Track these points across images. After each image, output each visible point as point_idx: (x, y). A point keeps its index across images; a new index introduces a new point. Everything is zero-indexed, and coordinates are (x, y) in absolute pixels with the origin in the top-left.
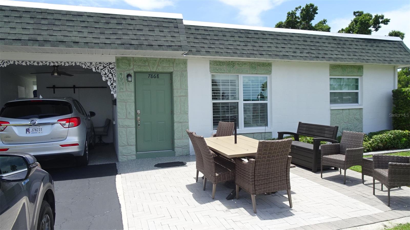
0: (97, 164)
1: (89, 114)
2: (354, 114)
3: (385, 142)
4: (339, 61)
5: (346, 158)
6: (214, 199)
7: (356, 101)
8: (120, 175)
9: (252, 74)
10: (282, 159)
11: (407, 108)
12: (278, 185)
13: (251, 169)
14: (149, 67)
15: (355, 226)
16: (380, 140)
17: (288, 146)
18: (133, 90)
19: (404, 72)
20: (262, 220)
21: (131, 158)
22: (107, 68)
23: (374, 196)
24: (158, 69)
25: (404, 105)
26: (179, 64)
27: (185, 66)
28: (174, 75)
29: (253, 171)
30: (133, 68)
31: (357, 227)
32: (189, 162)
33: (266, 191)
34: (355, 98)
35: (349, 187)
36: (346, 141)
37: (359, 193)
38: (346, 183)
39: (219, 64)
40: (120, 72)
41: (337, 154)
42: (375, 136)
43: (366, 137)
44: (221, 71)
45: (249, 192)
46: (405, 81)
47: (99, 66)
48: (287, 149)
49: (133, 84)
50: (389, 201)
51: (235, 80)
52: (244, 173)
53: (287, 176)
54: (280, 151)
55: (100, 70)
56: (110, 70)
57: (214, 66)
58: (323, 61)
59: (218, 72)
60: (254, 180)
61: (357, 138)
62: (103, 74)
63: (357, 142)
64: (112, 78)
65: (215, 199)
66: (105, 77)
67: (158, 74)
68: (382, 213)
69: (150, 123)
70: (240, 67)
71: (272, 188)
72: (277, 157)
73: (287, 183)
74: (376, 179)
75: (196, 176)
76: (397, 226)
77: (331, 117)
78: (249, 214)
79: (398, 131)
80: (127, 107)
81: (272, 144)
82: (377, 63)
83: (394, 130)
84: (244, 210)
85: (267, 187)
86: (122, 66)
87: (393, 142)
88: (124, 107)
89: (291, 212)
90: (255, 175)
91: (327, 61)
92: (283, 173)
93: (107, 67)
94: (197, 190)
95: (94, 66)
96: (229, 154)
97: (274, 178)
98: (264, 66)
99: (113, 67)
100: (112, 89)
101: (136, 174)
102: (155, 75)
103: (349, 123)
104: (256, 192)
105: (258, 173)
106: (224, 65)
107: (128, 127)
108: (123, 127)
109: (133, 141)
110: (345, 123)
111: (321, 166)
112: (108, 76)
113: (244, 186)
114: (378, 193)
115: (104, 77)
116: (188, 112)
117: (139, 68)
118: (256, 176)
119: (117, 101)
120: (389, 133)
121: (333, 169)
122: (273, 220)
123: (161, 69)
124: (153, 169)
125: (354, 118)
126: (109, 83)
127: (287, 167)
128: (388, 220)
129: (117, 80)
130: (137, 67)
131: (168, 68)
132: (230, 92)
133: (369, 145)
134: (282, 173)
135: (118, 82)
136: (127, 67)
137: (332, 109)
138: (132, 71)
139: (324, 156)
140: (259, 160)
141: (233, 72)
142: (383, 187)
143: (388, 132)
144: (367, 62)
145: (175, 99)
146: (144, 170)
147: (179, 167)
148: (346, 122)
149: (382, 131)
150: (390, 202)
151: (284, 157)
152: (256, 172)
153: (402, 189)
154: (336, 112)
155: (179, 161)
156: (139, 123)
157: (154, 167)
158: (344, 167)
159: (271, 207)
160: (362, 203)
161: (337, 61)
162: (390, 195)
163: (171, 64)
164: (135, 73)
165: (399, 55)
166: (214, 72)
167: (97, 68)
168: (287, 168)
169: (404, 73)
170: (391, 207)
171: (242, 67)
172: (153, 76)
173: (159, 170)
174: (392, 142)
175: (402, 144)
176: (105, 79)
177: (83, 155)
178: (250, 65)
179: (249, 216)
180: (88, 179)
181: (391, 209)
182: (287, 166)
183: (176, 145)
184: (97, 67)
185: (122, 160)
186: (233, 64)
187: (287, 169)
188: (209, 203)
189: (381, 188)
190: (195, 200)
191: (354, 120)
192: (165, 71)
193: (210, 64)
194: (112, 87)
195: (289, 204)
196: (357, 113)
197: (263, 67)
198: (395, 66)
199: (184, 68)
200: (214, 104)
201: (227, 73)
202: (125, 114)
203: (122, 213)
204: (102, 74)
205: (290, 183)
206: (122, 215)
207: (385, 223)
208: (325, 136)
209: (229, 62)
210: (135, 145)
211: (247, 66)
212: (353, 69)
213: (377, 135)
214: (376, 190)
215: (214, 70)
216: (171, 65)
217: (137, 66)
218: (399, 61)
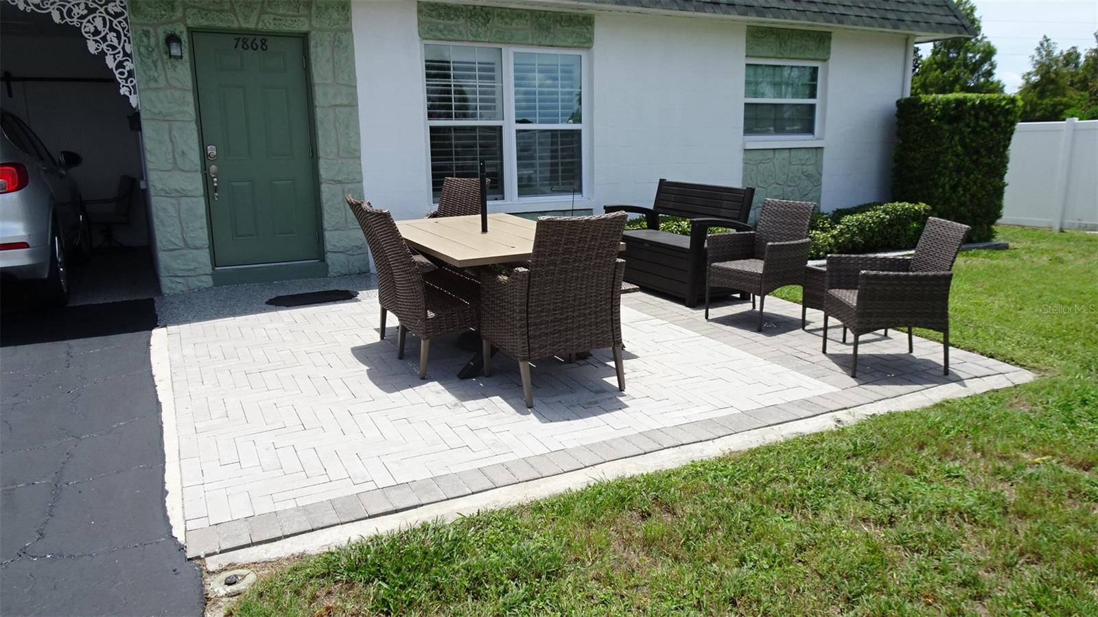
0: (97, 303)
1: (62, 159)
2: (803, 162)
3: (868, 231)
4: (771, 15)
5: (765, 268)
6: (424, 379)
7: (809, 129)
8: (165, 329)
9: (540, 45)
10: (599, 266)
11: (927, 146)
12: (591, 335)
13: (517, 294)
14: (236, 15)
15: (769, 426)
16: (858, 228)
17: (615, 231)
18: (190, 85)
19: (938, 61)
20: (545, 422)
21: (200, 284)
22: (101, 12)
23: (823, 355)
24: (263, 21)
25: (922, 138)
26: (327, 9)
27: (346, 15)
28: (312, 43)
29: (524, 301)
30: (184, 14)
31: (773, 427)
32: (364, 292)
33: (559, 350)
34: (805, 120)
35: (769, 338)
36: (771, 224)
37: (789, 351)
38: (763, 329)
39: (445, 13)
40: (145, 28)
41: (747, 259)
42: (847, 219)
43: (827, 220)
44: (452, 35)
45: (514, 356)
46: (937, 84)
47: (73, 6)
48: (613, 240)
49: (188, 65)
50: (855, 365)
51: (493, 64)
52: (502, 307)
53: (612, 312)
54: (594, 245)
55: (78, 18)
56: (111, 22)
57: (430, 18)
58: (729, 14)
59: (443, 37)
60: (528, 325)
61: (797, 215)
62: (89, 32)
63: (796, 227)
64: (119, 44)
65: (427, 379)
66: (96, 41)
67: (265, 37)
68: (835, 393)
69: (250, 183)
70: (506, 23)
71: (573, 343)
72: (587, 263)
73: (613, 330)
74: (830, 315)
75: (378, 326)
76: (865, 419)
77: (745, 169)
78: (514, 411)
79: (900, 204)
80: (175, 137)
81: (573, 228)
82: (865, 25)
83: (893, 201)
84: (503, 401)
85: (560, 342)
86: (149, 9)
87: (887, 232)
88: (166, 137)
89: (621, 402)
90: (529, 310)
91: (739, 14)
92: (603, 303)
93: (97, 9)
94: (381, 357)
95: (55, 6)
96: (459, 258)
97: (580, 317)
98: (573, 24)
99: (119, 10)
100: (120, 78)
101: (213, 324)
102: (255, 39)
103: (789, 186)
104: (532, 353)
105: (538, 306)
106: (458, 18)
107: (183, 194)
108: (167, 194)
109: (200, 234)
110: (778, 186)
111: (707, 289)
112: (104, 39)
113: (501, 341)
114: (833, 348)
115: (93, 40)
116: (360, 151)
117: (202, 18)
118: (531, 314)
119: (143, 116)
120: (880, 209)
121: (736, 298)
122: (572, 422)
123: (271, 21)
124: (260, 312)
125: (800, 171)
126: (110, 62)
127: (613, 288)
128: (848, 407)
129: (137, 53)
130: (195, 14)
131: (294, 19)
132: (478, 96)
133: (831, 241)
134: (601, 305)
135: (139, 59)
136: (163, 13)
137: (747, 148)
138: (183, 26)
139: (714, 264)
140: (538, 269)
141: (487, 40)
142: (847, 336)
143: (878, 207)
144: (840, 22)
145: (319, 113)
146: (234, 314)
147: (335, 303)
148: (782, 183)
149: (865, 204)
150: (858, 367)
151: (606, 261)
152: (532, 303)
153: (890, 338)
154: (757, 156)
155: (337, 289)
156: (215, 185)
157: (265, 306)
158: (761, 288)
159: (573, 393)
160: (793, 372)
161: (765, 17)
162: (859, 353)
163: (301, 7)
164: (192, 31)
165: (921, 6)
166: (432, 37)
167: (65, 11)
168: (612, 291)
169: (936, 63)
170: (858, 378)
171: (511, 24)
172: (249, 43)
173: (280, 312)
174: (885, 233)
175: (907, 238)
176: (97, 49)
177: (46, 276)
178: (534, 20)
179: (514, 414)
180: (66, 342)
181: (857, 384)
182: (613, 285)
183: (328, 247)
184: (66, 8)
185: (171, 288)
186: (484, 15)
187: (612, 295)
188: (411, 389)
189: (842, 337)
190: (372, 383)
191: (800, 178)
192: (285, 29)
193: (420, 12)
194: (122, 73)
195: (617, 382)
196: (808, 159)
197: (569, 26)
198: (908, 35)
199: (340, 21)
200: (433, 129)
201: (468, 41)
202: (170, 156)
203: (163, 425)
204: (86, 32)
205: (620, 330)
206: (164, 429)
207: (839, 415)
208: (722, 214)
209: (474, 7)
210: (207, 246)
211: (524, 22)
212: (806, 41)
213: (851, 215)
214: (829, 342)
215: (431, 31)
216: (303, 11)
217: (195, 11)
218: (918, 22)
